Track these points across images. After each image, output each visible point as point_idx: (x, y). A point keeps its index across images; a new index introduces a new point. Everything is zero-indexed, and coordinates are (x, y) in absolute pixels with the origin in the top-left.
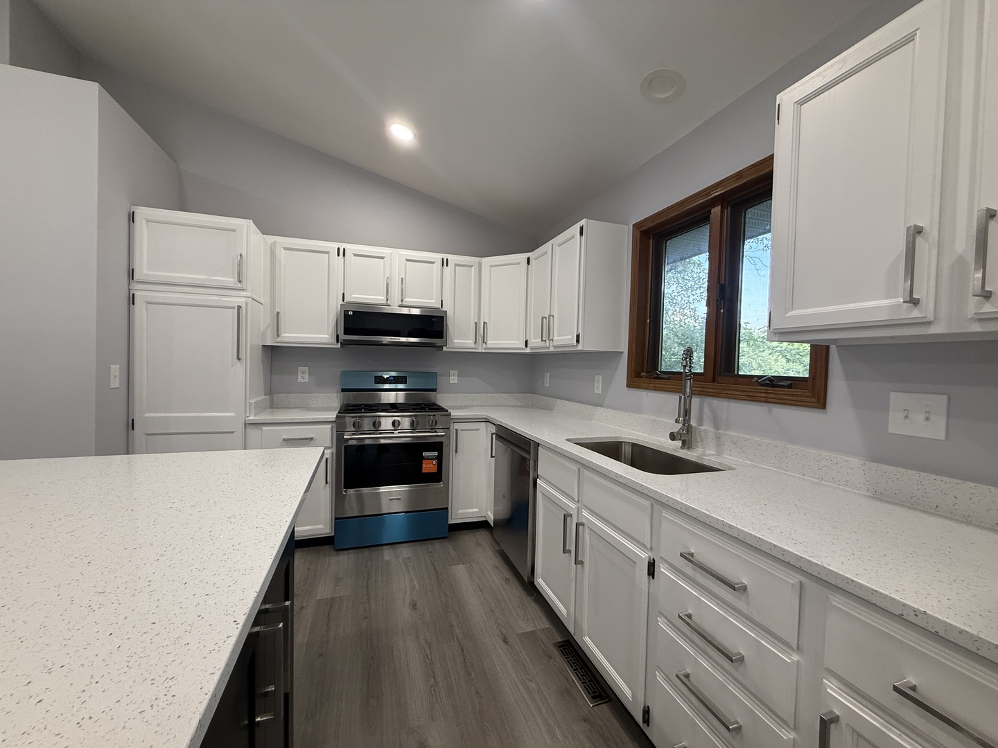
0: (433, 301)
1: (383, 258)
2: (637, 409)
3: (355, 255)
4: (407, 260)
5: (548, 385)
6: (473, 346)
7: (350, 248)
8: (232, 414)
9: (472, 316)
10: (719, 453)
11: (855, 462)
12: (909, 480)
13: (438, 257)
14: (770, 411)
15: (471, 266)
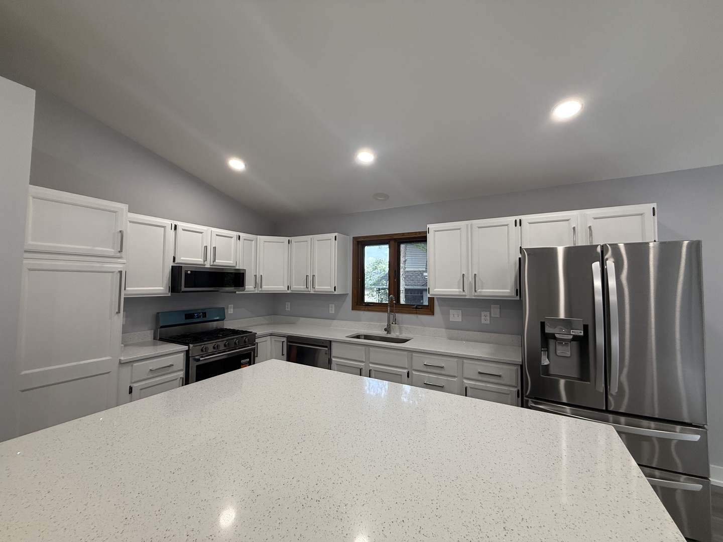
0: (231, 262)
1: (201, 233)
2: (359, 320)
3: (183, 230)
4: (217, 235)
5: (289, 310)
6: (253, 289)
7: (180, 224)
8: (110, 358)
9: (253, 272)
10: (401, 333)
11: (444, 330)
12: (455, 333)
13: (234, 234)
14: (417, 317)
15: (252, 241)
